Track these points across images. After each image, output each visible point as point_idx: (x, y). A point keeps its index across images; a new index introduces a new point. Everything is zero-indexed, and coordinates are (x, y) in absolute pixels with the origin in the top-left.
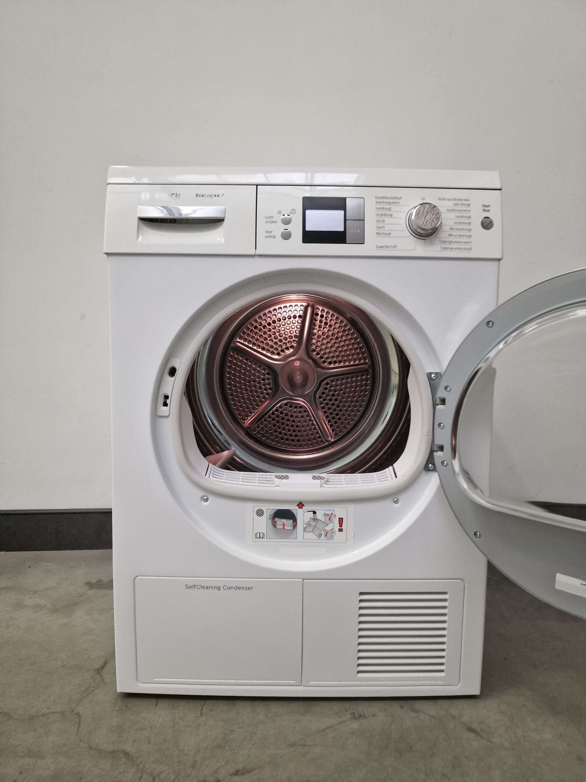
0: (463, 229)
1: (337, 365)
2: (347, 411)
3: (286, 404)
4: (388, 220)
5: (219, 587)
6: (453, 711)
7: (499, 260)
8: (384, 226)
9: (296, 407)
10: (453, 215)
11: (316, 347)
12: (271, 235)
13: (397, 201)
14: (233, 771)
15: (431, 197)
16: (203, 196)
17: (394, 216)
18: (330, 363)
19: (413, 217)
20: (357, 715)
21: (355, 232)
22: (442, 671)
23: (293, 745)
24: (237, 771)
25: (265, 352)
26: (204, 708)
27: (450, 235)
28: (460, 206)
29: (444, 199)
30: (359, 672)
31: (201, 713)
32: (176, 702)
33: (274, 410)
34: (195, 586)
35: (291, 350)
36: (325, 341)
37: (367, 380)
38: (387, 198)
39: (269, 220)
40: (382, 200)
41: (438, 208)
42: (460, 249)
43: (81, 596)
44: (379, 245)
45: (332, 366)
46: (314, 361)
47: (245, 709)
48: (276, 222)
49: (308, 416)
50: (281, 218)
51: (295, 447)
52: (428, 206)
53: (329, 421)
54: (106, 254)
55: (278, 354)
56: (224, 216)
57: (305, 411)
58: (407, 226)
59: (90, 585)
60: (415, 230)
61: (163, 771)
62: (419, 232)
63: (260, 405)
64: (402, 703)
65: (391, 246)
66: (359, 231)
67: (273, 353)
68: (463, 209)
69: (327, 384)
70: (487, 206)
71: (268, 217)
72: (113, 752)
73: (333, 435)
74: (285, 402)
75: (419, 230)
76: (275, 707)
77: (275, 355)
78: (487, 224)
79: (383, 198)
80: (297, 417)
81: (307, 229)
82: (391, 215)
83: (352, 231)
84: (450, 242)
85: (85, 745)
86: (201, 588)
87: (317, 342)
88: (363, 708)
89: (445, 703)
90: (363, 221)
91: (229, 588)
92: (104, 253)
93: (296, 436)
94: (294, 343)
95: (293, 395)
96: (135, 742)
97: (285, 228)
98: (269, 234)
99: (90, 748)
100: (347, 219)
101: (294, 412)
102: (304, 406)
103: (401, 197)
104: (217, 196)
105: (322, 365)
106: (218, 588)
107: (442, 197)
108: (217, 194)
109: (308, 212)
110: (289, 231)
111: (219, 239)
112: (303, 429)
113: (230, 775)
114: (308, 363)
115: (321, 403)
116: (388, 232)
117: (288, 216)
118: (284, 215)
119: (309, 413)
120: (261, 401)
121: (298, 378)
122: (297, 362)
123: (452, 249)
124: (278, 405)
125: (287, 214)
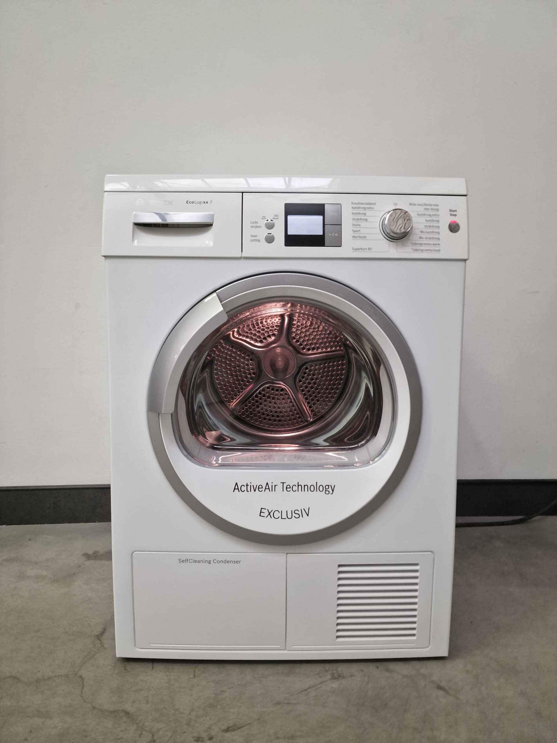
0: (433, 232)
1: (315, 351)
2: (325, 393)
3: (268, 388)
4: (363, 224)
5: (210, 561)
6: (423, 671)
7: (465, 260)
8: (360, 230)
9: (277, 390)
10: (423, 219)
11: (296, 335)
12: (256, 239)
13: (372, 206)
14: (224, 727)
15: (403, 203)
16: (193, 202)
17: (368, 220)
18: (309, 350)
19: (386, 222)
20: (336, 675)
21: (333, 235)
22: (414, 635)
23: (279, 703)
24: (229, 728)
25: (248, 340)
26: (197, 670)
27: (420, 238)
28: (430, 210)
29: (415, 205)
30: (338, 637)
31: (194, 675)
32: (170, 666)
33: (257, 393)
34: (187, 560)
35: (273, 338)
36: (304, 330)
37: (343, 364)
38: (362, 204)
39: (254, 225)
40: (358, 206)
41: (409, 214)
42: (429, 250)
43: (80, 566)
44: (355, 248)
45: (310, 352)
46: (294, 347)
47: (235, 671)
48: (261, 227)
49: (289, 398)
50: (265, 223)
51: (277, 426)
52: (399, 212)
53: (308, 403)
54: (104, 257)
55: (261, 342)
56: (212, 222)
57: (286, 394)
58: (380, 230)
59: (88, 556)
60: (388, 233)
61: (161, 729)
62: (391, 235)
63: (245, 389)
64: (377, 664)
65: (366, 248)
66: (336, 235)
67: (256, 341)
68: (432, 213)
69: (307, 368)
70: (454, 211)
71: (253, 223)
72: (115, 711)
73: (312, 416)
74: (267, 385)
75: (392, 234)
76: (261, 669)
77: (258, 343)
78: (454, 228)
79: (359, 204)
80: (278, 399)
81: (289, 233)
82: (366, 220)
83: (331, 235)
84: (421, 244)
85: (89, 705)
86: (193, 562)
87: (297, 330)
88: (342, 669)
89: (417, 664)
90: (341, 226)
91: (218, 562)
92: (102, 256)
93: (278, 416)
94: (275, 332)
95: (275, 379)
96: (134, 702)
97: (268, 233)
98: (254, 238)
99: (94, 708)
100: (325, 224)
101: (276, 395)
102: (285, 388)
103: (375, 203)
104: (206, 202)
105: (302, 352)
106: (208, 562)
107: (412, 202)
108: (206, 201)
109: (289, 217)
110: (273, 235)
111: (208, 243)
112: (284, 410)
113: (223, 731)
114: (288, 349)
115: (301, 386)
116: (364, 235)
117: (271, 221)
118: (267, 220)
119: (290, 396)
120: (245, 385)
121: (280, 363)
122: (279, 348)
123: (422, 250)
124: (261, 389)
125: (270, 220)
